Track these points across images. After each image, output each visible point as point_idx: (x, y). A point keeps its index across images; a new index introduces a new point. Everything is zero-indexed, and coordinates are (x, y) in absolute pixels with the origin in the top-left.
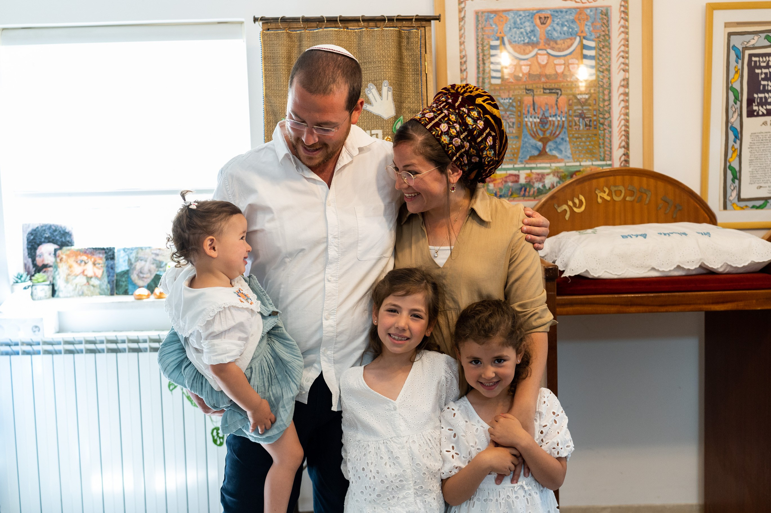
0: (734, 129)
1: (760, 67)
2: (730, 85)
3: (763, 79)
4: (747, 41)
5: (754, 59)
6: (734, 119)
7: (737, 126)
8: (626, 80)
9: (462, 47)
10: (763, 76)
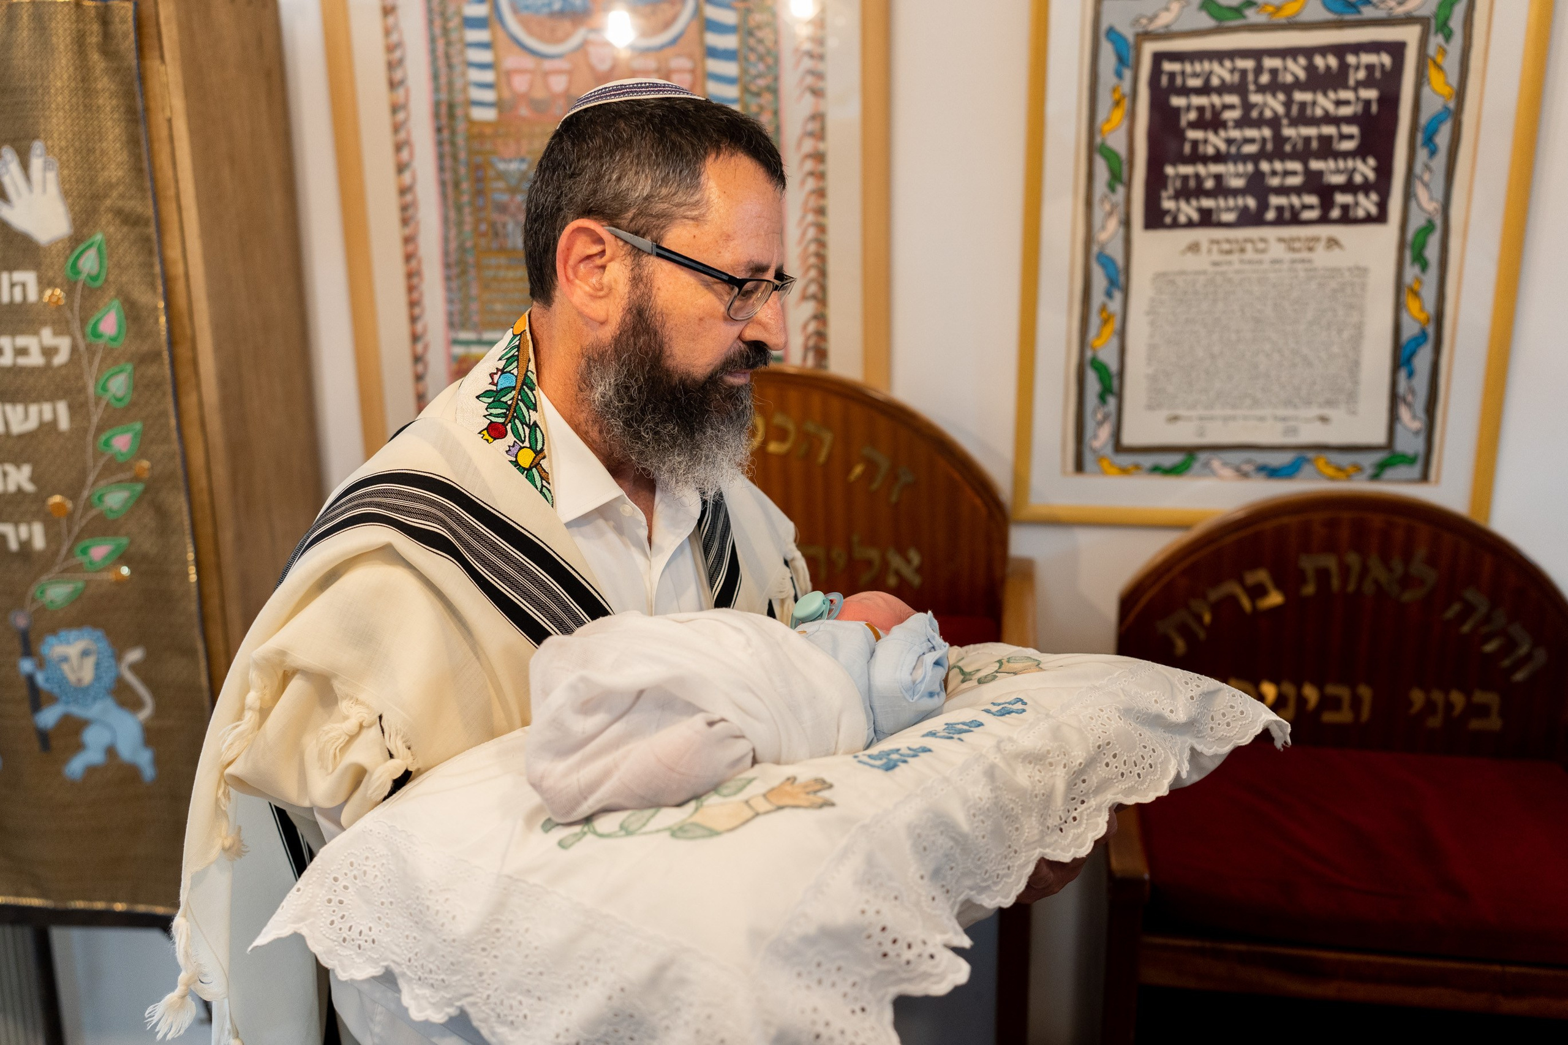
0: (1106, 261)
1: (1186, 91)
2: (1098, 140)
3: (1193, 125)
4: (1149, 14)
5: (1168, 66)
6: (1109, 232)
7: (1116, 251)
8: (818, 117)
9: (391, 20)
10: (1193, 116)
